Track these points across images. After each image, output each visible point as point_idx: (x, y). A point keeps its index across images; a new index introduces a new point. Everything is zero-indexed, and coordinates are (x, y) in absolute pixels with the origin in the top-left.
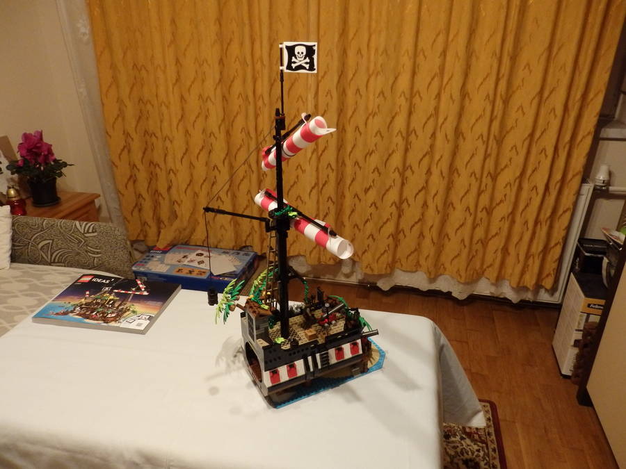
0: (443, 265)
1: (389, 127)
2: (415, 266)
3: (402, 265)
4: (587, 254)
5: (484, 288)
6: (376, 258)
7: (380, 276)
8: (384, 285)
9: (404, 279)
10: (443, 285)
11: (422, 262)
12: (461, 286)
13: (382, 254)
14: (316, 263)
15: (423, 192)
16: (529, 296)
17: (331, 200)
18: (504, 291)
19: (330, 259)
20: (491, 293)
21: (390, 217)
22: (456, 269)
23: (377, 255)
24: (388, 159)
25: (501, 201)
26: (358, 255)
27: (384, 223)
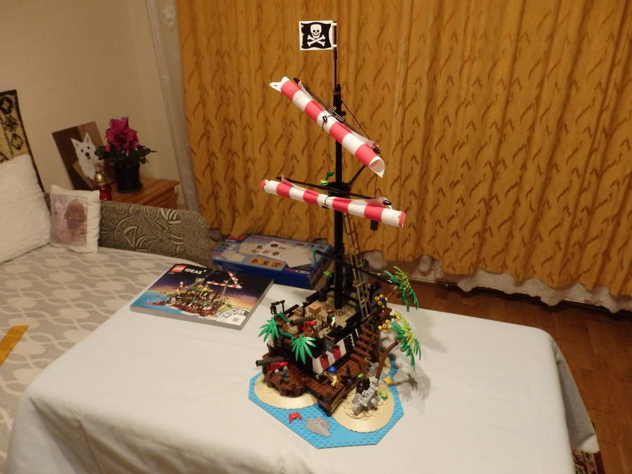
0: (533, 268)
1: (482, 118)
2: (502, 267)
3: (486, 266)
5: (578, 295)
6: (460, 257)
7: (462, 276)
8: (465, 286)
9: (487, 280)
10: (530, 289)
11: (509, 263)
12: (553, 290)
13: (466, 253)
14: (394, 259)
15: (516, 188)
17: (414, 194)
18: (601, 299)
19: (409, 256)
20: (586, 300)
21: (477, 214)
22: (548, 272)
23: (461, 254)
24: (479, 153)
25: (606, 201)
26: (438, 253)
27: (471, 221)
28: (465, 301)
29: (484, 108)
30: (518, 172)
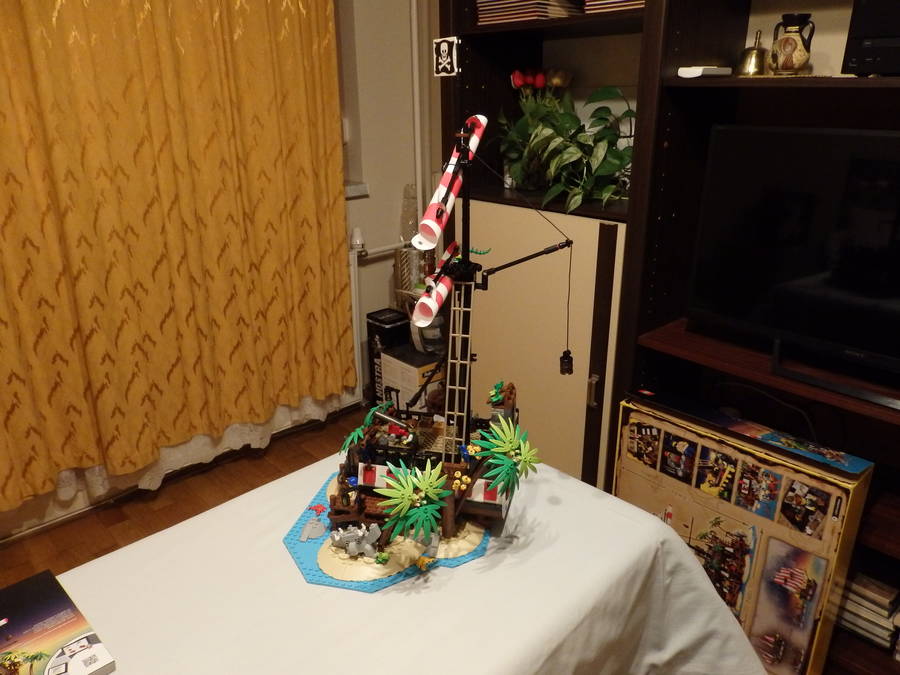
0: (226, 411)
1: (95, 227)
2: (189, 430)
3: (168, 439)
4: (387, 327)
5: (284, 421)
6: (134, 442)
7: (141, 473)
8: (150, 482)
9: (177, 459)
10: (233, 441)
11: (197, 421)
12: (260, 428)
13: (141, 433)
14: (20, 503)
15: (172, 316)
16: (335, 406)
18: (308, 413)
19: (44, 483)
20: (294, 422)
21: (136, 370)
22: (246, 409)
23: (135, 437)
24: (107, 279)
25: (273, 298)
26: (88, 457)
27: (131, 382)
28: (157, 505)
29: (92, 216)
30: (167, 292)
